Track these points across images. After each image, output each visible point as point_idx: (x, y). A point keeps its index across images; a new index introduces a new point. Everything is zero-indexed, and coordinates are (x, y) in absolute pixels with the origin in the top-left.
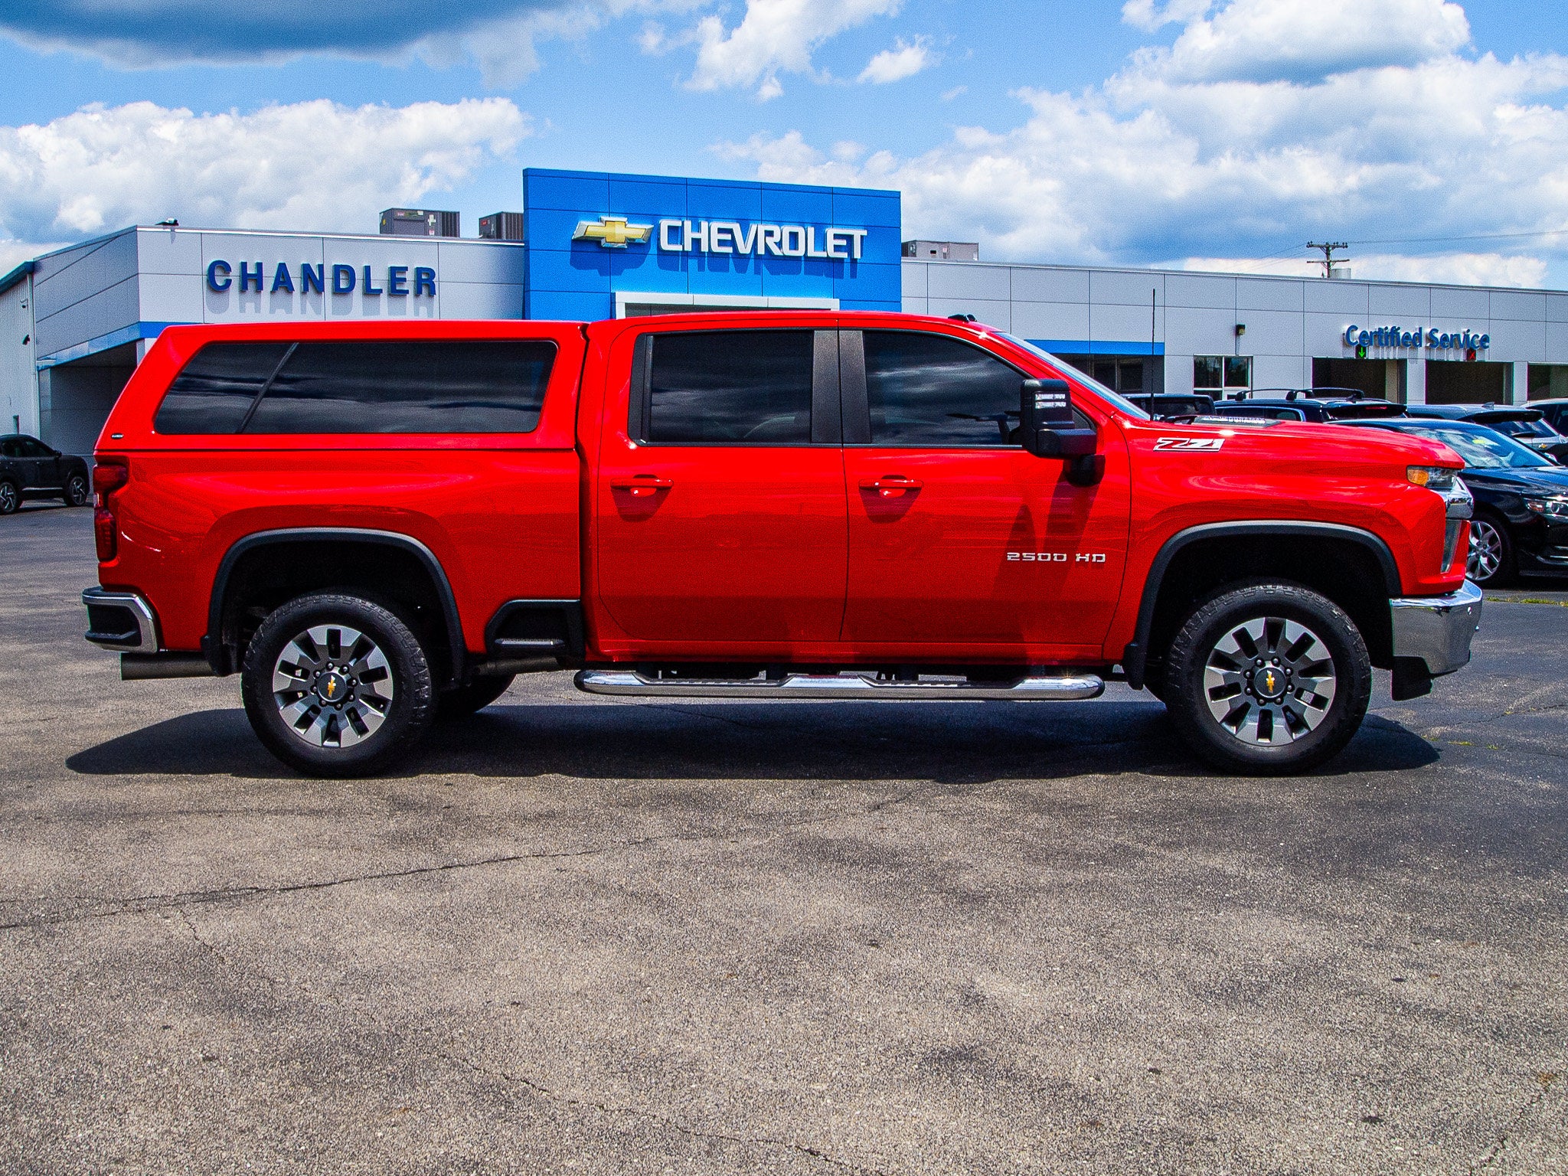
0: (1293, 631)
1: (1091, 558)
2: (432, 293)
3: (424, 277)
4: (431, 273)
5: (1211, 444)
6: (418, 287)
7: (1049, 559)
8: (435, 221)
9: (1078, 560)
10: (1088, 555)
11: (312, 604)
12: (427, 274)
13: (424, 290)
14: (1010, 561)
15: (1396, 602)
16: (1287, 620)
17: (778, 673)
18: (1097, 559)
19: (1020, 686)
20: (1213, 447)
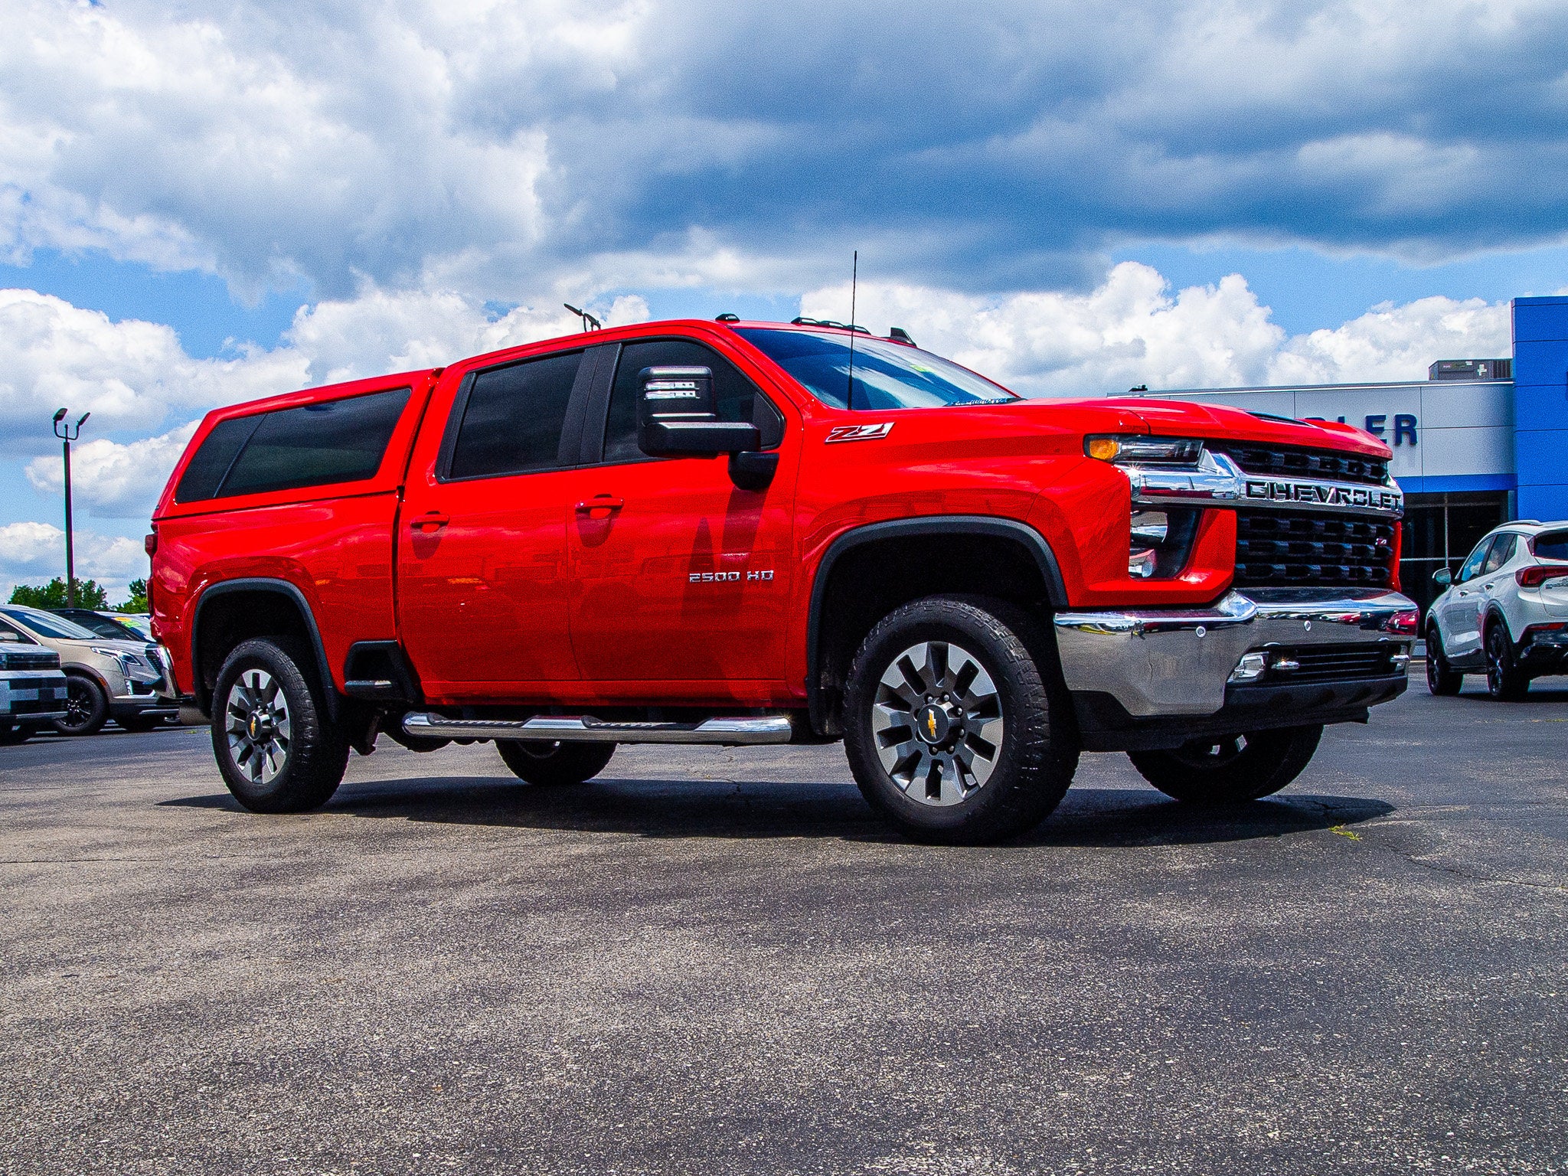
0: (957, 657)
1: (760, 574)
2: (1413, 441)
3: (1404, 425)
4: (1412, 420)
5: (880, 430)
6: (1397, 435)
7: (725, 578)
8: (1486, 370)
9: (749, 577)
10: (757, 572)
11: (244, 651)
12: (1407, 421)
13: (1405, 439)
14: (692, 583)
15: (1060, 619)
16: (949, 644)
17: (525, 716)
18: (766, 577)
19: (702, 728)
20: (883, 432)
